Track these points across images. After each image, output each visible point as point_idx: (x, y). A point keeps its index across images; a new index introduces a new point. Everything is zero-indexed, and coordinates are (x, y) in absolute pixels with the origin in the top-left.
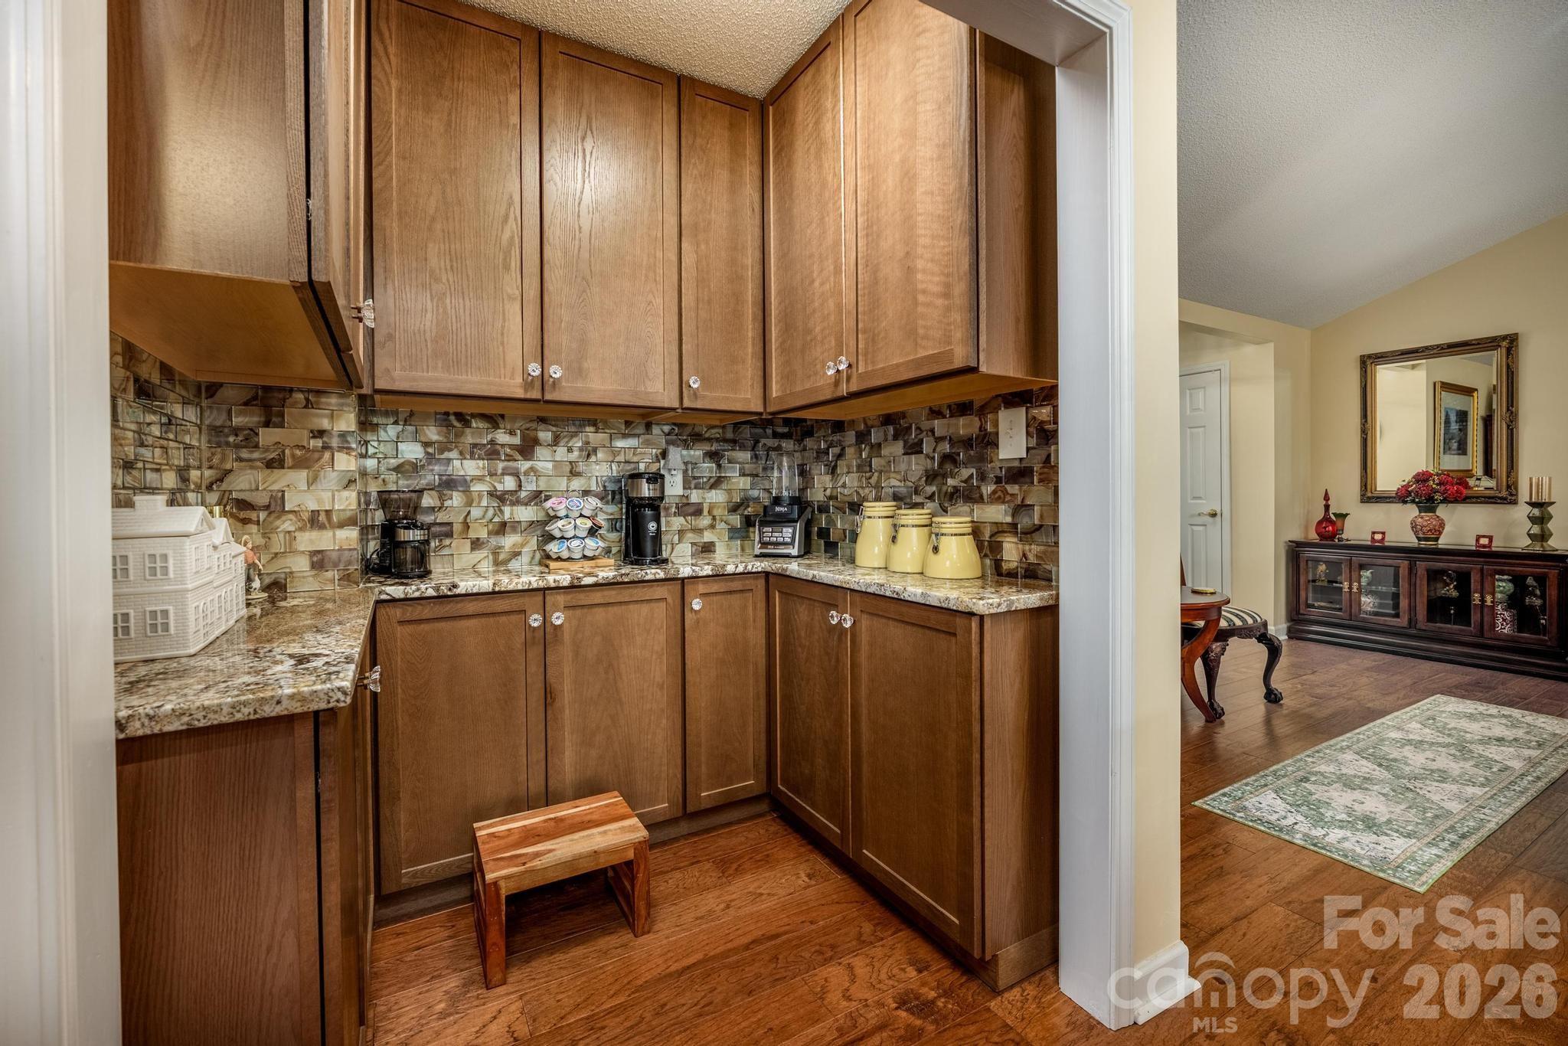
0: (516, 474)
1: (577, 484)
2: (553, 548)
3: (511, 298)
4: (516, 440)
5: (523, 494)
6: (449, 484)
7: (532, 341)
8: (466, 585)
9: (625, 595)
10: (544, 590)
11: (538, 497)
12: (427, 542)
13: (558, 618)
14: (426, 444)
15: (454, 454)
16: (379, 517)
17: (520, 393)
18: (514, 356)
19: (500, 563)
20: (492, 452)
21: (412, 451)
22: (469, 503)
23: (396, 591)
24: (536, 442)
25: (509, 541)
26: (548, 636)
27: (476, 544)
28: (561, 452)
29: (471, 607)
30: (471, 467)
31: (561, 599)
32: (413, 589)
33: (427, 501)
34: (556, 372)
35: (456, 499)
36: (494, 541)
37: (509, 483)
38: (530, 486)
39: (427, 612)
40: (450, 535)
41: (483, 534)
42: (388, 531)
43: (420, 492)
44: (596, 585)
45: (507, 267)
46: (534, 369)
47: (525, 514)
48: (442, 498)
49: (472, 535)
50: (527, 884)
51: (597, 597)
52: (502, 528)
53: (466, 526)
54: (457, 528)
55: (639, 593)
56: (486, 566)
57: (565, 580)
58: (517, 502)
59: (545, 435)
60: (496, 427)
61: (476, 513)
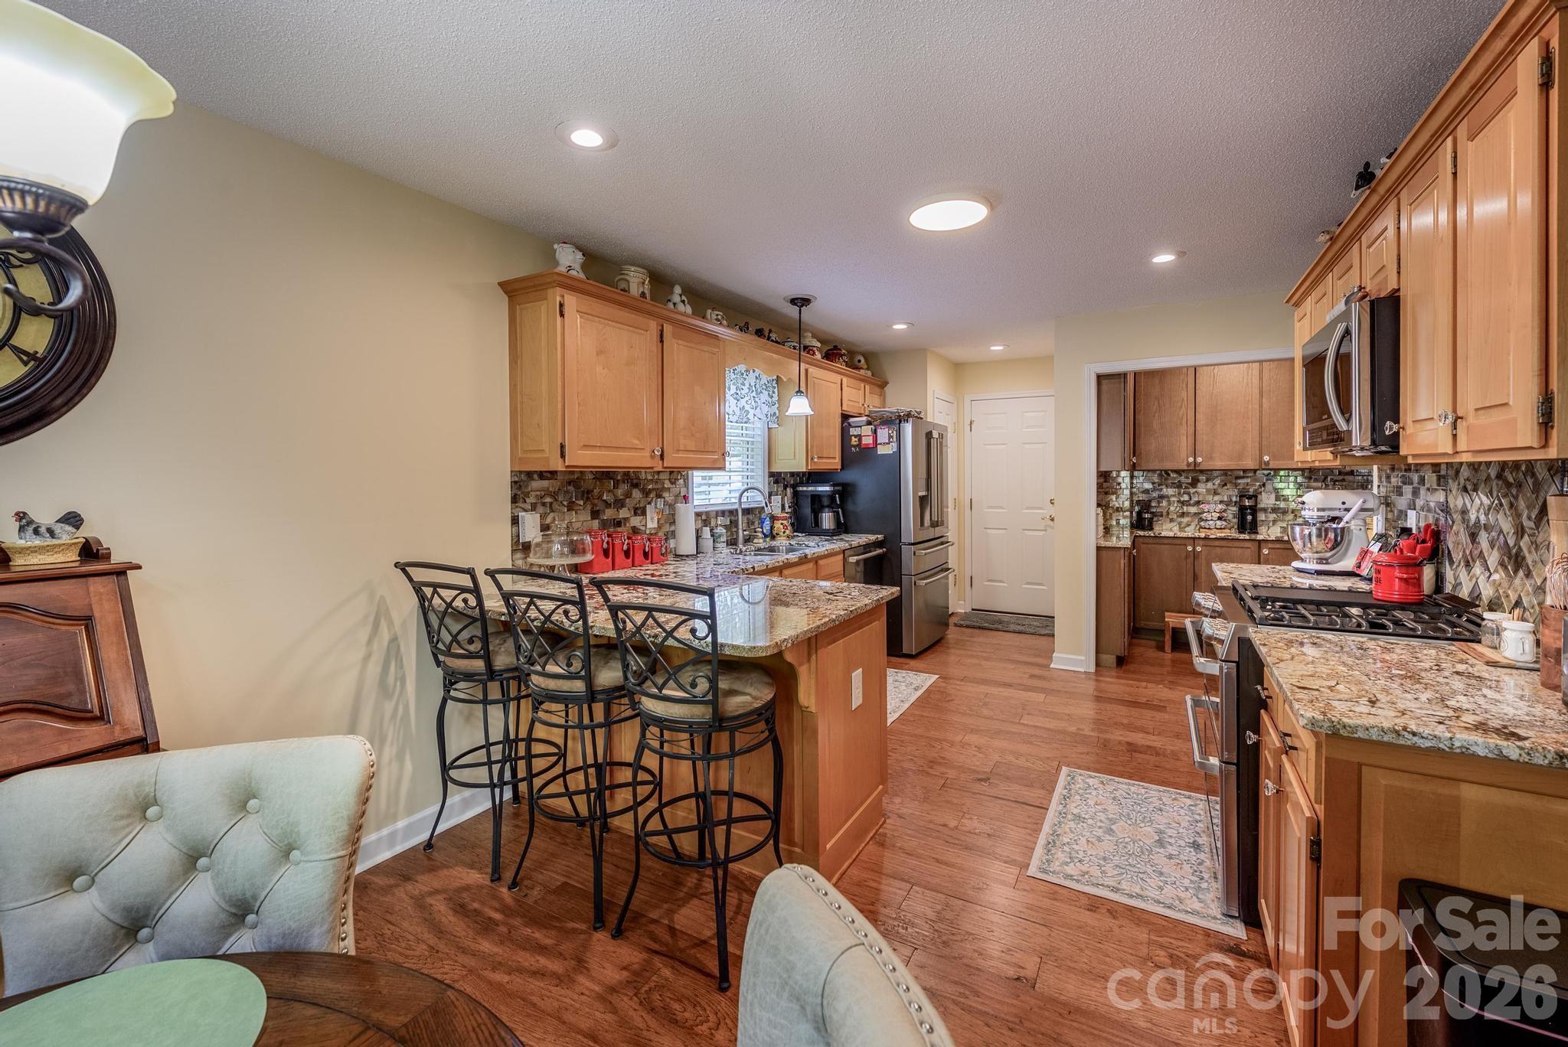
0: (1189, 494)
1: (1217, 498)
2: (1202, 524)
3: (1183, 434)
4: (1190, 481)
5: (1192, 502)
6: (1162, 497)
7: (1191, 448)
8: (1164, 534)
9: (1230, 544)
10: (1194, 539)
11: (1198, 503)
12: (1152, 519)
13: (1199, 549)
14: (1153, 483)
15: (1164, 487)
16: (1137, 509)
17: (1186, 468)
18: (1183, 455)
19: (1181, 529)
20: (1179, 486)
21: (1148, 486)
22: (1169, 504)
23: (1141, 533)
24: (1198, 481)
25: (1185, 520)
26: (1195, 554)
27: (1172, 520)
28: (1210, 485)
29: (1166, 541)
30: (1170, 491)
31: (1201, 542)
32: (1146, 533)
33: (1153, 504)
34: (1199, 460)
35: (1164, 503)
36: (1179, 519)
37: (1186, 498)
38: (1195, 499)
39: (1151, 541)
40: (1162, 516)
41: (1175, 517)
42: (1139, 514)
43: (1150, 501)
44: (1216, 539)
45: (1181, 424)
46: (1191, 460)
47: (1193, 510)
48: (1159, 502)
49: (1170, 517)
50: (1178, 626)
51: (1217, 543)
52: (1183, 515)
53: (1168, 513)
54: (1165, 514)
55: (1237, 544)
56: (1176, 529)
57: (1203, 535)
58: (1190, 505)
59: (1203, 478)
60: (1181, 476)
61: (1172, 508)
